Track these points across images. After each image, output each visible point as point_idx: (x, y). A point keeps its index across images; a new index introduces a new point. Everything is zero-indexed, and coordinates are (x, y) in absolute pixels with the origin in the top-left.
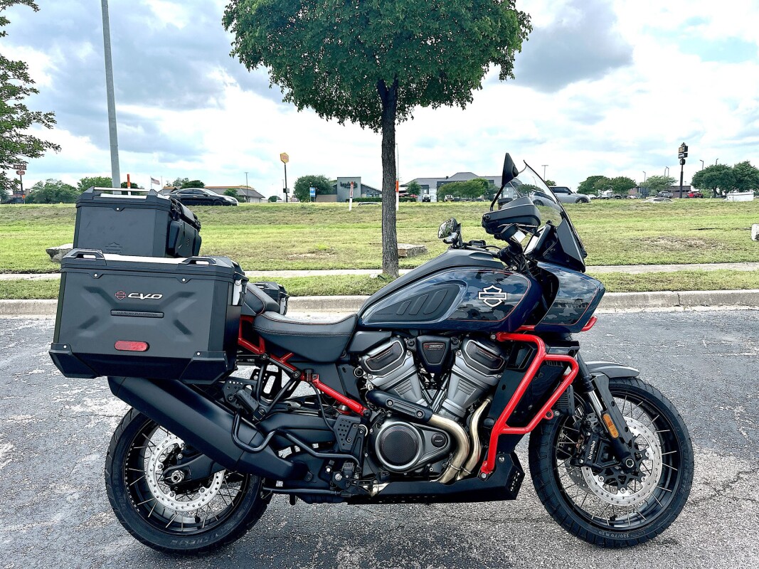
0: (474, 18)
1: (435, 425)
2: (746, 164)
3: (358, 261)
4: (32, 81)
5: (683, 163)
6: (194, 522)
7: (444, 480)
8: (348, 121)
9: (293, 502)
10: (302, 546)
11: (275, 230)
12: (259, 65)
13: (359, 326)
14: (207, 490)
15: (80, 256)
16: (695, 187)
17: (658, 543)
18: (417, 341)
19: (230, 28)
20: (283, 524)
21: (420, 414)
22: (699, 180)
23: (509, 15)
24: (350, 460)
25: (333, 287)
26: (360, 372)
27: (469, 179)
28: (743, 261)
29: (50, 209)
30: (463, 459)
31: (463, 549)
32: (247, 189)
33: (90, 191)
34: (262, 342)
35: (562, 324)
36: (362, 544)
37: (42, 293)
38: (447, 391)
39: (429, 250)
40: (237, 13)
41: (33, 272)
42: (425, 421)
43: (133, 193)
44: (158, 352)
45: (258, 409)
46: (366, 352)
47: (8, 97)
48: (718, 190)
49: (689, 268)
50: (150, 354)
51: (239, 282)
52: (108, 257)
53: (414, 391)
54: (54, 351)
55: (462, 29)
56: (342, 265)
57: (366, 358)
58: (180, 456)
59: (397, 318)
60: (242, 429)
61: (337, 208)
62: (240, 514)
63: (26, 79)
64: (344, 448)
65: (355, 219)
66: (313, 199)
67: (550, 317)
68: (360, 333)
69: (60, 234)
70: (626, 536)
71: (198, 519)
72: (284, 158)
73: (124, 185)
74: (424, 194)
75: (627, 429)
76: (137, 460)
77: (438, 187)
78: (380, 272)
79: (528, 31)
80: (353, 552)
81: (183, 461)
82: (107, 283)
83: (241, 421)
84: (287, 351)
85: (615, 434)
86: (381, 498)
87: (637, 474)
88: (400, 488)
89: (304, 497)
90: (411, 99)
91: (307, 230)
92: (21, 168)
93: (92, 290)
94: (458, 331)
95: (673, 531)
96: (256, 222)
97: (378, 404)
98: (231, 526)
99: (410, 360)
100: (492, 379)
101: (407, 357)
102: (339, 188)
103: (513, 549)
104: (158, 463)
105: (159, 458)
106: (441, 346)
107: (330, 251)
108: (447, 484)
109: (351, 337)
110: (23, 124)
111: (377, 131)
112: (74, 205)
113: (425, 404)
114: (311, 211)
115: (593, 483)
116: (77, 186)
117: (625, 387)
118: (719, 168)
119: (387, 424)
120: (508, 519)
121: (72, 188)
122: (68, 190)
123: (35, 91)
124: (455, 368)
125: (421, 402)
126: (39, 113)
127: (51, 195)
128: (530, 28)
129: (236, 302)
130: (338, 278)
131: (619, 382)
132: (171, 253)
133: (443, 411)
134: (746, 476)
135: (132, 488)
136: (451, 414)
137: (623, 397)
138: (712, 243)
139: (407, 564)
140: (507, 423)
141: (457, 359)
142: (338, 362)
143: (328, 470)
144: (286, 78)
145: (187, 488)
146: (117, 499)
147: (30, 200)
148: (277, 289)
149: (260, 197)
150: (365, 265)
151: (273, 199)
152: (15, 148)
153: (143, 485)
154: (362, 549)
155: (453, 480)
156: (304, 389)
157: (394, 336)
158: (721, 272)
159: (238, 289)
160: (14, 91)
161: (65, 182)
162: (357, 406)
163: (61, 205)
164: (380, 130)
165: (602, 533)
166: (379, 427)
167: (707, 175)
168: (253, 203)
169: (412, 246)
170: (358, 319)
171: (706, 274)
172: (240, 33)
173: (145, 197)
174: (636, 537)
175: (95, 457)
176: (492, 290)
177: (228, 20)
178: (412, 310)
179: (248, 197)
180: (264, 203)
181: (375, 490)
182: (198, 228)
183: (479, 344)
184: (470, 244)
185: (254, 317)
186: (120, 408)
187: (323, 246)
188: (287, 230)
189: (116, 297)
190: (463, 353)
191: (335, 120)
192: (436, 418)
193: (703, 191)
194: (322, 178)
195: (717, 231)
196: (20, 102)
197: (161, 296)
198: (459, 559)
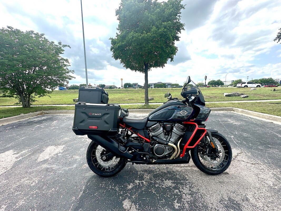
0: (166, 48)
1: (169, 145)
2: (219, 80)
3: (139, 101)
4: (70, 63)
5: (206, 80)
6: (108, 168)
7: (171, 159)
8: (137, 71)
9: (133, 164)
10: (135, 173)
11: (120, 95)
12: (118, 59)
13: (148, 120)
14: (111, 161)
15: (80, 104)
16: (208, 85)
17: (223, 174)
18: (164, 124)
19: (112, 51)
20: (129, 167)
21: (165, 143)
22: (209, 83)
23: (173, 47)
24: (147, 154)
25: (134, 107)
26: (149, 132)
27: (161, 83)
28: (223, 101)
29: (74, 91)
30: (176, 154)
31: (175, 175)
32: (114, 86)
33: (82, 87)
34: (124, 124)
35: (201, 120)
36: (149, 173)
37: (72, 109)
38: (171, 136)
39: (154, 99)
40: (113, 48)
41: (70, 104)
42: (167, 144)
43: (91, 87)
44: (100, 129)
45: (125, 142)
46: (150, 127)
47: (64, 67)
48: (213, 86)
49: (212, 102)
50: (98, 129)
51: (120, 110)
52: (87, 104)
53: (162, 137)
54: (73, 129)
55: (163, 50)
56: (135, 102)
57: (151, 128)
58: (105, 152)
59: (159, 118)
60: (121, 146)
61: (133, 90)
62: (120, 167)
63: (68, 63)
64: (146, 151)
65: (137, 92)
66: (128, 88)
67: (198, 118)
68: (149, 122)
69: (76, 96)
70: (216, 172)
71: (109, 167)
72: (122, 79)
73: (89, 85)
74: (151, 87)
75: (216, 146)
76: (94, 153)
77: (154, 85)
78: (144, 104)
79: (177, 51)
80: (147, 176)
81: (106, 154)
82: (87, 111)
83: (120, 145)
84: (131, 127)
85: (214, 147)
86: (155, 163)
87: (218, 157)
88: (160, 161)
89: (136, 163)
90: (151, 66)
91: (127, 95)
92: (68, 82)
93: (83, 113)
94: (174, 121)
95: (227, 170)
96: (116, 93)
97: (154, 140)
98: (117, 170)
99: (162, 129)
100: (182, 133)
101: (161, 128)
102: (133, 85)
103: (187, 175)
104: (99, 154)
105: (100, 152)
106: (170, 125)
107: (133, 99)
108: (171, 160)
109: (147, 123)
110: (68, 73)
111: (143, 73)
112: (78, 90)
113: (165, 140)
114: (128, 90)
115: (208, 159)
116: (79, 86)
117: (215, 135)
118: (214, 81)
119: (157, 145)
120: (184, 166)
121: (78, 86)
122: (77, 87)
123: (70, 66)
124: (173, 131)
125: (164, 139)
126: (71, 70)
127: (74, 88)
128: (177, 50)
129: (119, 115)
130: (135, 105)
131: (213, 133)
132: (102, 102)
133: (170, 142)
134: (240, 154)
135: (93, 160)
136: (172, 142)
137: (214, 137)
138: (215, 97)
139: (161, 179)
140: (188, 145)
141: (174, 128)
142: (143, 129)
143: (142, 156)
144: (124, 62)
145: (107, 160)
146: (89, 163)
147: (70, 89)
148: (126, 110)
149: (117, 88)
150: (141, 102)
151: (119, 88)
152: (66, 78)
153: (96, 159)
154: (150, 175)
155: (173, 159)
156: (134, 135)
157: (157, 123)
158: (219, 103)
159: (120, 112)
160: (65, 65)
161: (77, 85)
162: (148, 140)
163: (76, 90)
164: (144, 73)
165: (210, 171)
166: (155, 146)
167: (211, 82)
168: (115, 89)
169: (151, 98)
170: (148, 118)
171: (216, 104)
172: (114, 52)
173: (96, 88)
174: (218, 172)
175: (84, 149)
176: (184, 111)
177: (111, 49)
178: (162, 116)
179: (114, 88)
180: (118, 89)
181: (154, 161)
182: (108, 96)
183: (179, 124)
184: (174, 99)
185: (123, 118)
186: (90, 141)
187: (131, 98)
188: (123, 95)
189: (90, 114)
190: (175, 127)
191: (134, 71)
192: (169, 144)
193: (210, 86)
194: (129, 84)
195: (216, 94)
196: (67, 68)
197: (101, 114)
198: (174, 178)
